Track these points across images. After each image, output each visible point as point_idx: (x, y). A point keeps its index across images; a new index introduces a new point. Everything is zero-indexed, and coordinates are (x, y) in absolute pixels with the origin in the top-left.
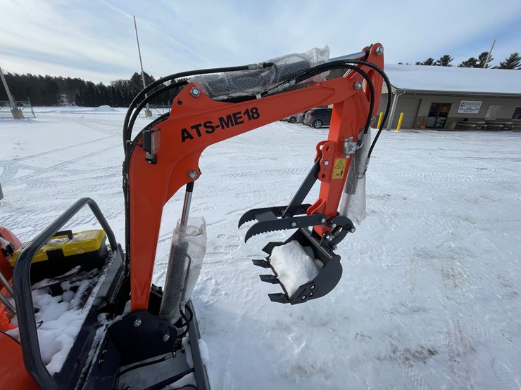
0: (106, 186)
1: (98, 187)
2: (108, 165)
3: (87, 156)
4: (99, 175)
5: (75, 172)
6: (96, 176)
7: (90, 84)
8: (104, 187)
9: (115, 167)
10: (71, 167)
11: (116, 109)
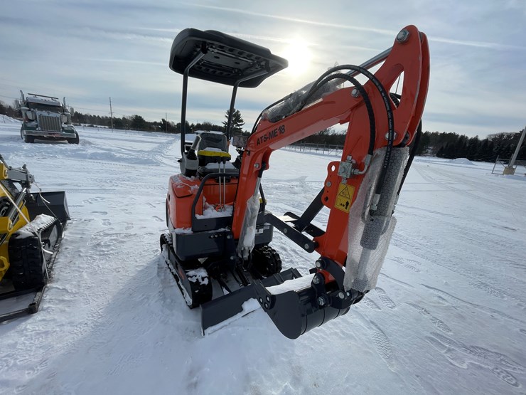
7: (464, 137)
11: (473, 162)
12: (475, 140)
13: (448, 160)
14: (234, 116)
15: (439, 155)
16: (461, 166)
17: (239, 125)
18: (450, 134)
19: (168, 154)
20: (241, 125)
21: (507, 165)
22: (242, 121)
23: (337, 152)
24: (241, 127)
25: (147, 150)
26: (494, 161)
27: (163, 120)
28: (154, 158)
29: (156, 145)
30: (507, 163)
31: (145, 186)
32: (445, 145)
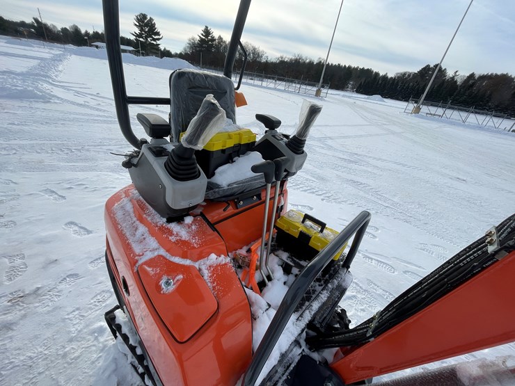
0: (345, 169)
1: (340, 168)
2: (355, 151)
3: (344, 137)
4: (345, 157)
5: (330, 148)
6: (343, 157)
7: (377, 74)
8: (343, 170)
9: (360, 155)
10: (329, 142)
11: (385, 100)
12: (385, 77)
13: (366, 96)
14: (147, 25)
15: (358, 92)
16: (377, 104)
17: (154, 40)
18: (368, 70)
19: (59, 79)
20: (159, 39)
21: (415, 105)
22: (158, 34)
23: (275, 84)
24: (158, 42)
25: (19, 70)
26: (407, 100)
27: (36, 20)
28: (37, 88)
29: (35, 63)
30: (416, 102)
31: (32, 146)
32: (363, 80)
